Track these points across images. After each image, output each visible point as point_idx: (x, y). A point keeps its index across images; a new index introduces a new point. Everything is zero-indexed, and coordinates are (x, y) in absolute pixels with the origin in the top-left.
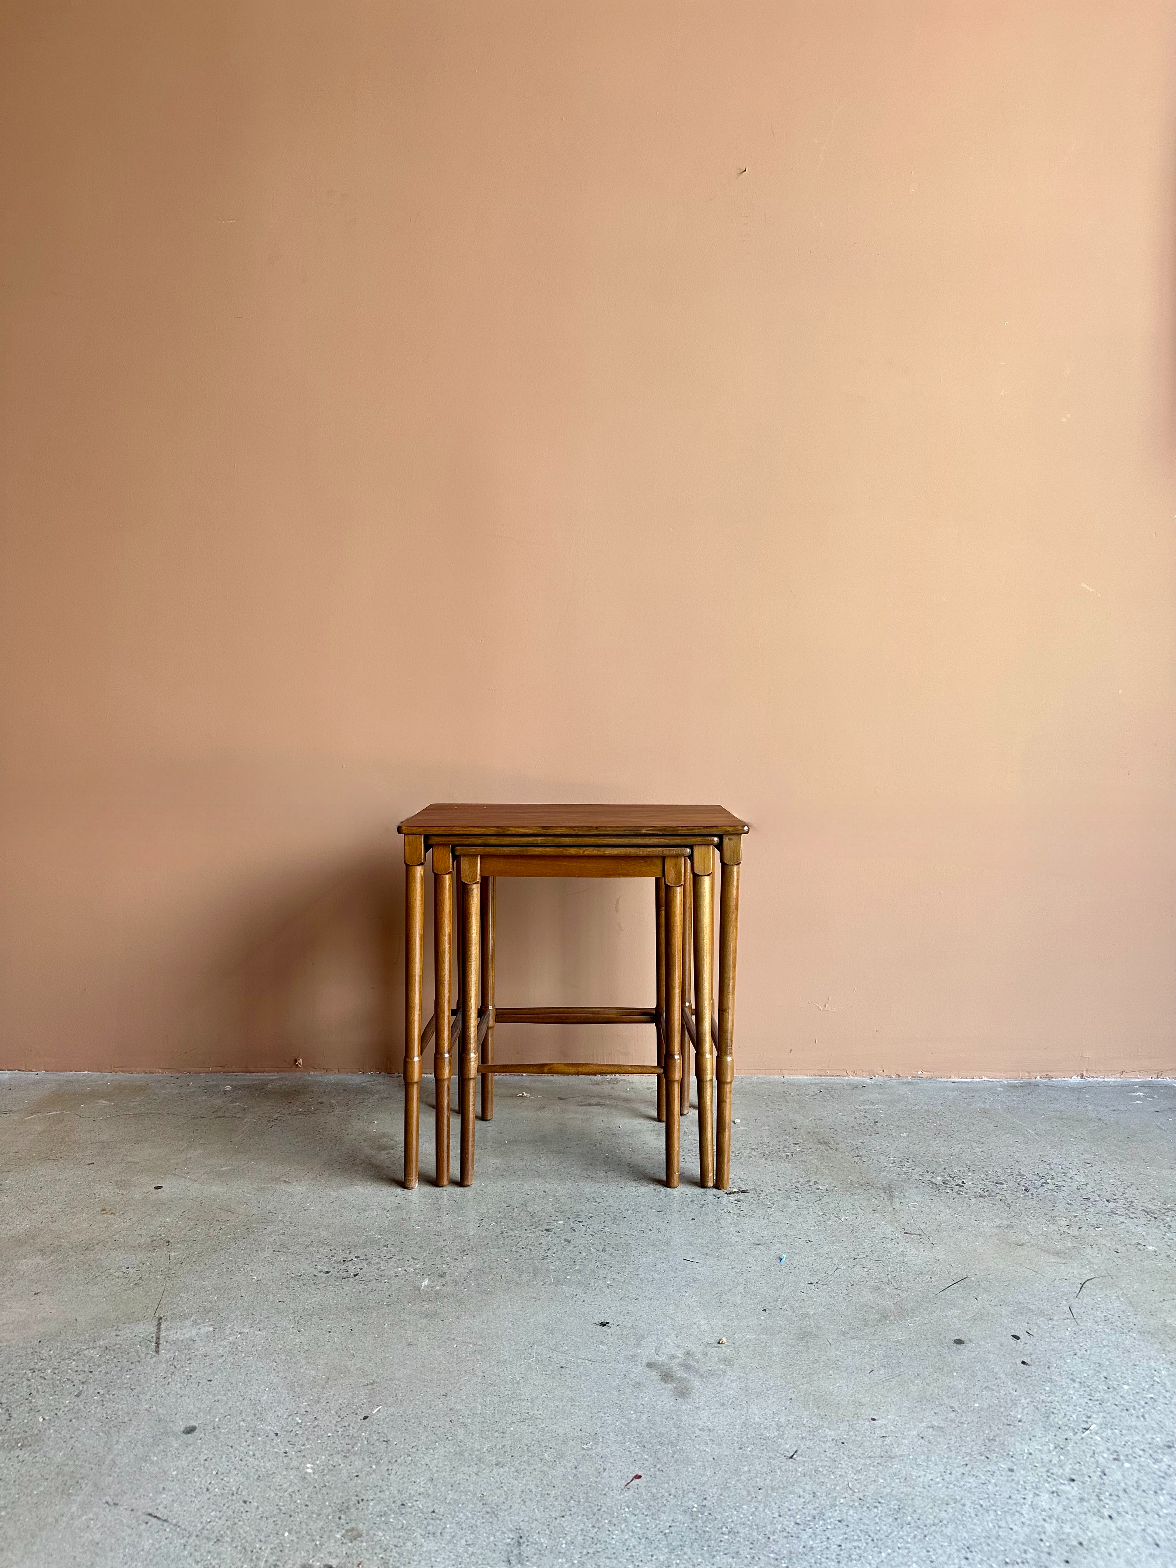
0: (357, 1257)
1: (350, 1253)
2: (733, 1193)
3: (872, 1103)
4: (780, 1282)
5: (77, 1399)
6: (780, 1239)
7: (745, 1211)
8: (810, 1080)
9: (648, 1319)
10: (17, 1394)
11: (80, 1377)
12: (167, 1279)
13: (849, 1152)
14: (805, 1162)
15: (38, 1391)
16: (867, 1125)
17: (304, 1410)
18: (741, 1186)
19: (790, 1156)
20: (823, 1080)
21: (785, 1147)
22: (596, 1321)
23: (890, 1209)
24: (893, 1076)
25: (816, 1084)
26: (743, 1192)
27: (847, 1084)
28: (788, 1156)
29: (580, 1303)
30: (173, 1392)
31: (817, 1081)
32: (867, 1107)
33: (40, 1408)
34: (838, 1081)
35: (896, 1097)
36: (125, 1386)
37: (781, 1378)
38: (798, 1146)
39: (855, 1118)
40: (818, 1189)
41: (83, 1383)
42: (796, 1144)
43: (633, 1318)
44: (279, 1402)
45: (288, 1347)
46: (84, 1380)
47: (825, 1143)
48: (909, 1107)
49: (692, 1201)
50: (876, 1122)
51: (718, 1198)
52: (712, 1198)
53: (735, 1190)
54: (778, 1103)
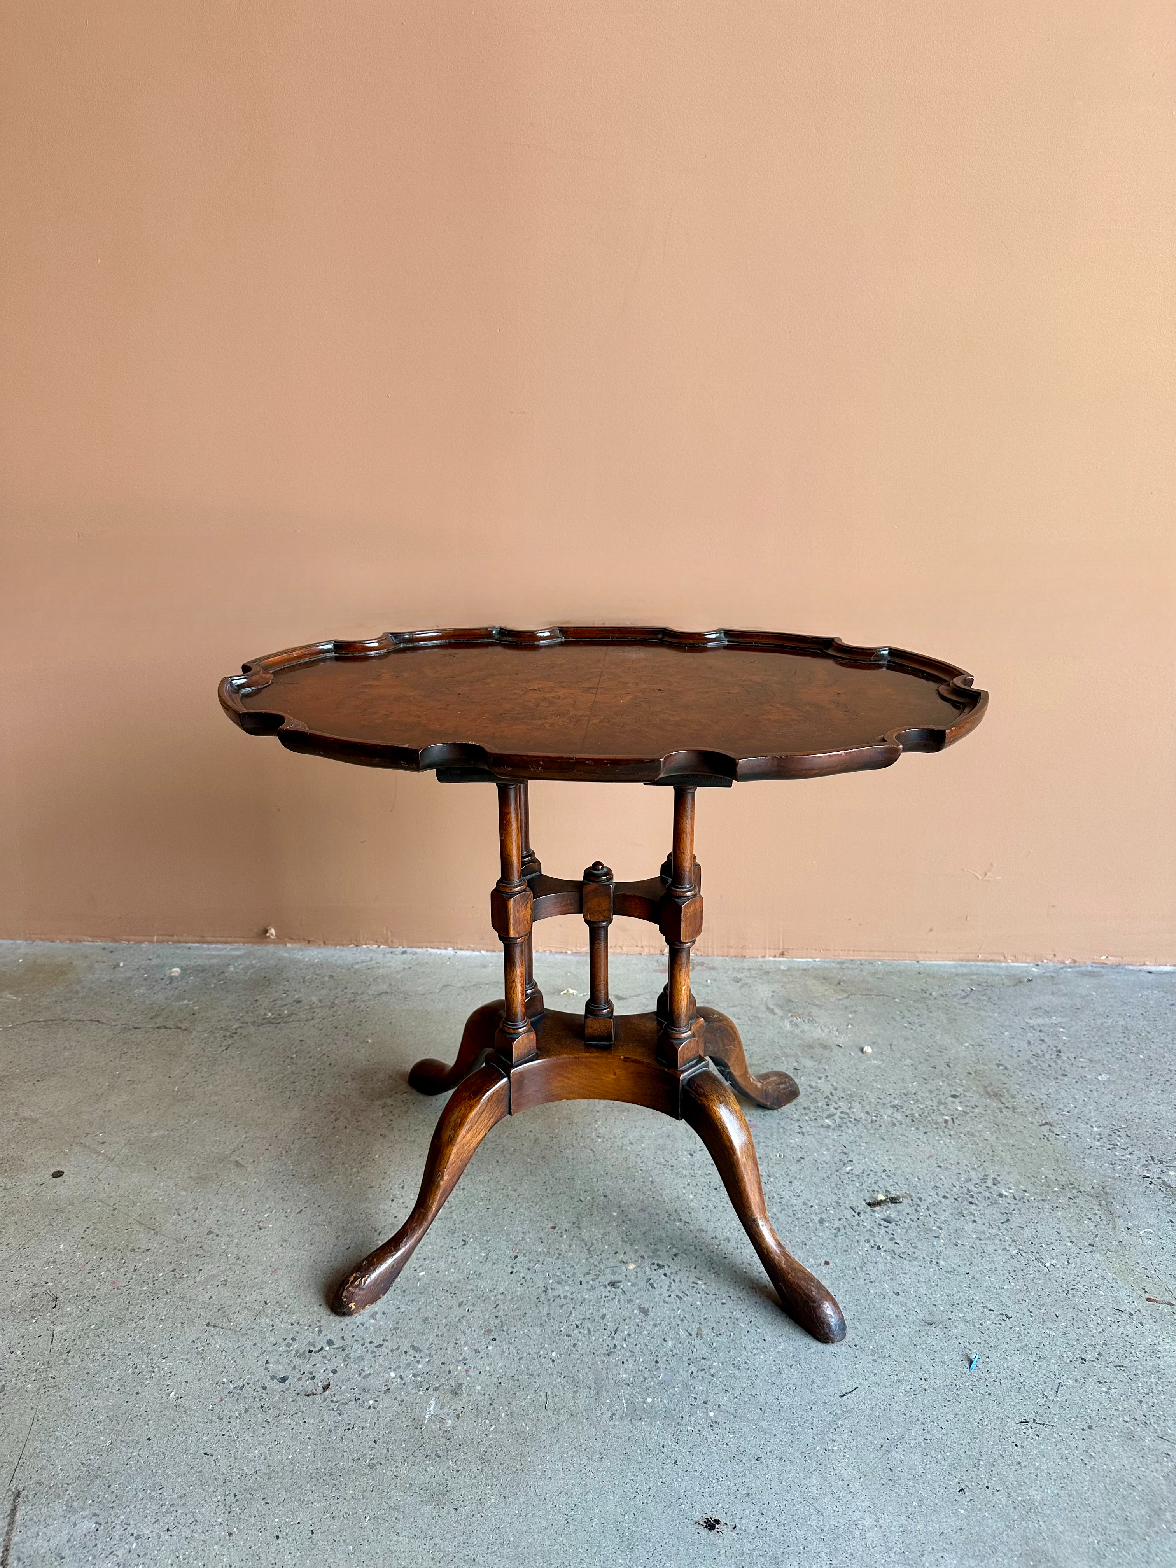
2: (879, 1204)
3: (1047, 1013)
7: (901, 1242)
8: (955, 967)
13: (1033, 1114)
14: (973, 1135)
16: (1048, 1056)
18: (890, 1189)
19: (950, 1122)
20: (974, 969)
21: (940, 1103)
22: (696, 1519)
24: (1067, 962)
25: (964, 975)
26: (893, 1200)
27: (1006, 976)
28: (946, 1121)
31: (965, 970)
32: (1040, 1021)
34: (994, 971)
35: (1078, 1002)
38: (957, 1100)
39: (1029, 1043)
42: (954, 1096)
47: (996, 1095)
48: (1099, 1022)
49: (821, 1221)
50: (1059, 1051)
51: (859, 1214)
52: (849, 1213)
53: (881, 1197)
54: (917, 1012)
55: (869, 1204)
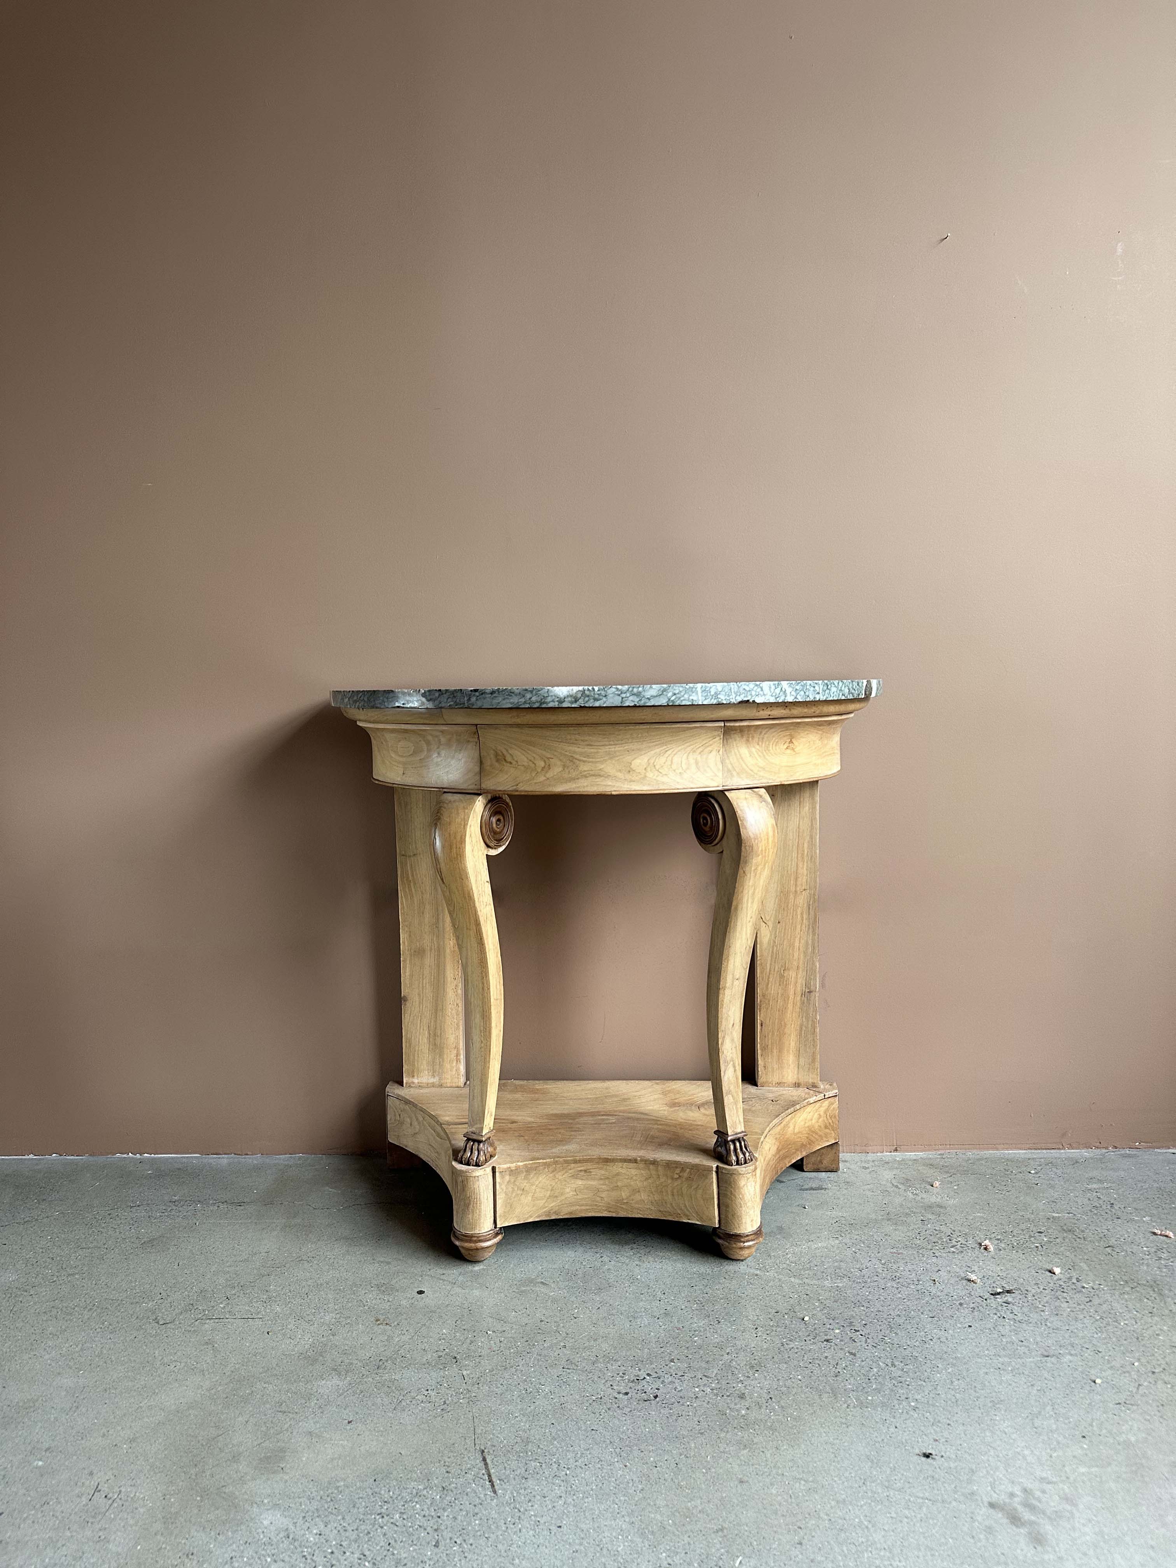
0: (648, 1375)
1: (640, 1370)
2: (999, 1294)
3: (1100, 1181)
4: (1087, 1402)
5: (436, 1550)
6: (1067, 1349)
7: (1019, 1315)
9: (970, 1449)
10: (377, 1545)
11: (431, 1523)
12: (471, 1402)
13: (1099, 1242)
14: (1057, 1254)
15: (396, 1541)
16: (1104, 1207)
17: (666, 1562)
18: (1005, 1286)
19: (1040, 1247)
20: (1041, 1155)
21: (1030, 1237)
22: (917, 1451)
23: (1167, 1312)
24: (1110, 1148)
25: (1034, 1159)
26: (1008, 1292)
28: (1037, 1247)
29: (892, 1429)
30: (529, 1541)
31: (1034, 1156)
32: (1096, 1186)
33: (405, 1561)
34: (1056, 1155)
36: (479, 1533)
37: (1132, 1520)
39: (1089, 1199)
40: (1084, 1287)
41: (436, 1530)
42: (1039, 1232)
43: (954, 1448)
44: (638, 1553)
45: (621, 1486)
46: (435, 1527)
48: (1139, 1186)
49: (961, 1304)
50: (1112, 1204)
51: (986, 1300)
52: (979, 1300)
53: (999, 1290)
54: (1004, 1183)
55: (992, 1294)
